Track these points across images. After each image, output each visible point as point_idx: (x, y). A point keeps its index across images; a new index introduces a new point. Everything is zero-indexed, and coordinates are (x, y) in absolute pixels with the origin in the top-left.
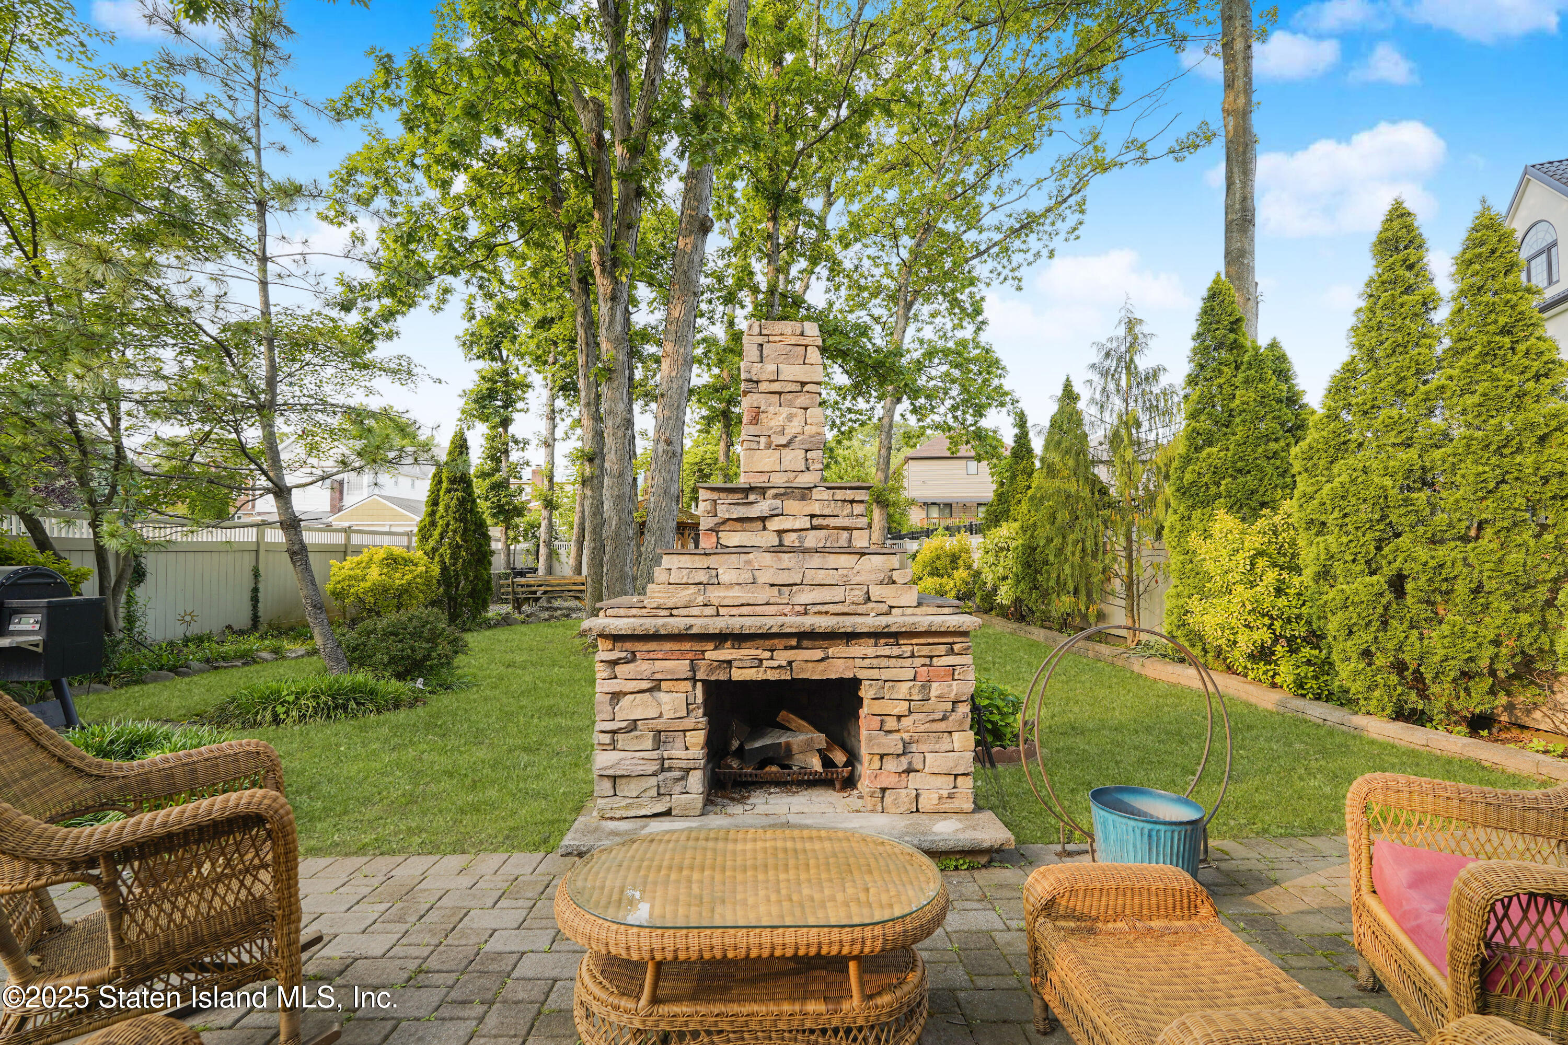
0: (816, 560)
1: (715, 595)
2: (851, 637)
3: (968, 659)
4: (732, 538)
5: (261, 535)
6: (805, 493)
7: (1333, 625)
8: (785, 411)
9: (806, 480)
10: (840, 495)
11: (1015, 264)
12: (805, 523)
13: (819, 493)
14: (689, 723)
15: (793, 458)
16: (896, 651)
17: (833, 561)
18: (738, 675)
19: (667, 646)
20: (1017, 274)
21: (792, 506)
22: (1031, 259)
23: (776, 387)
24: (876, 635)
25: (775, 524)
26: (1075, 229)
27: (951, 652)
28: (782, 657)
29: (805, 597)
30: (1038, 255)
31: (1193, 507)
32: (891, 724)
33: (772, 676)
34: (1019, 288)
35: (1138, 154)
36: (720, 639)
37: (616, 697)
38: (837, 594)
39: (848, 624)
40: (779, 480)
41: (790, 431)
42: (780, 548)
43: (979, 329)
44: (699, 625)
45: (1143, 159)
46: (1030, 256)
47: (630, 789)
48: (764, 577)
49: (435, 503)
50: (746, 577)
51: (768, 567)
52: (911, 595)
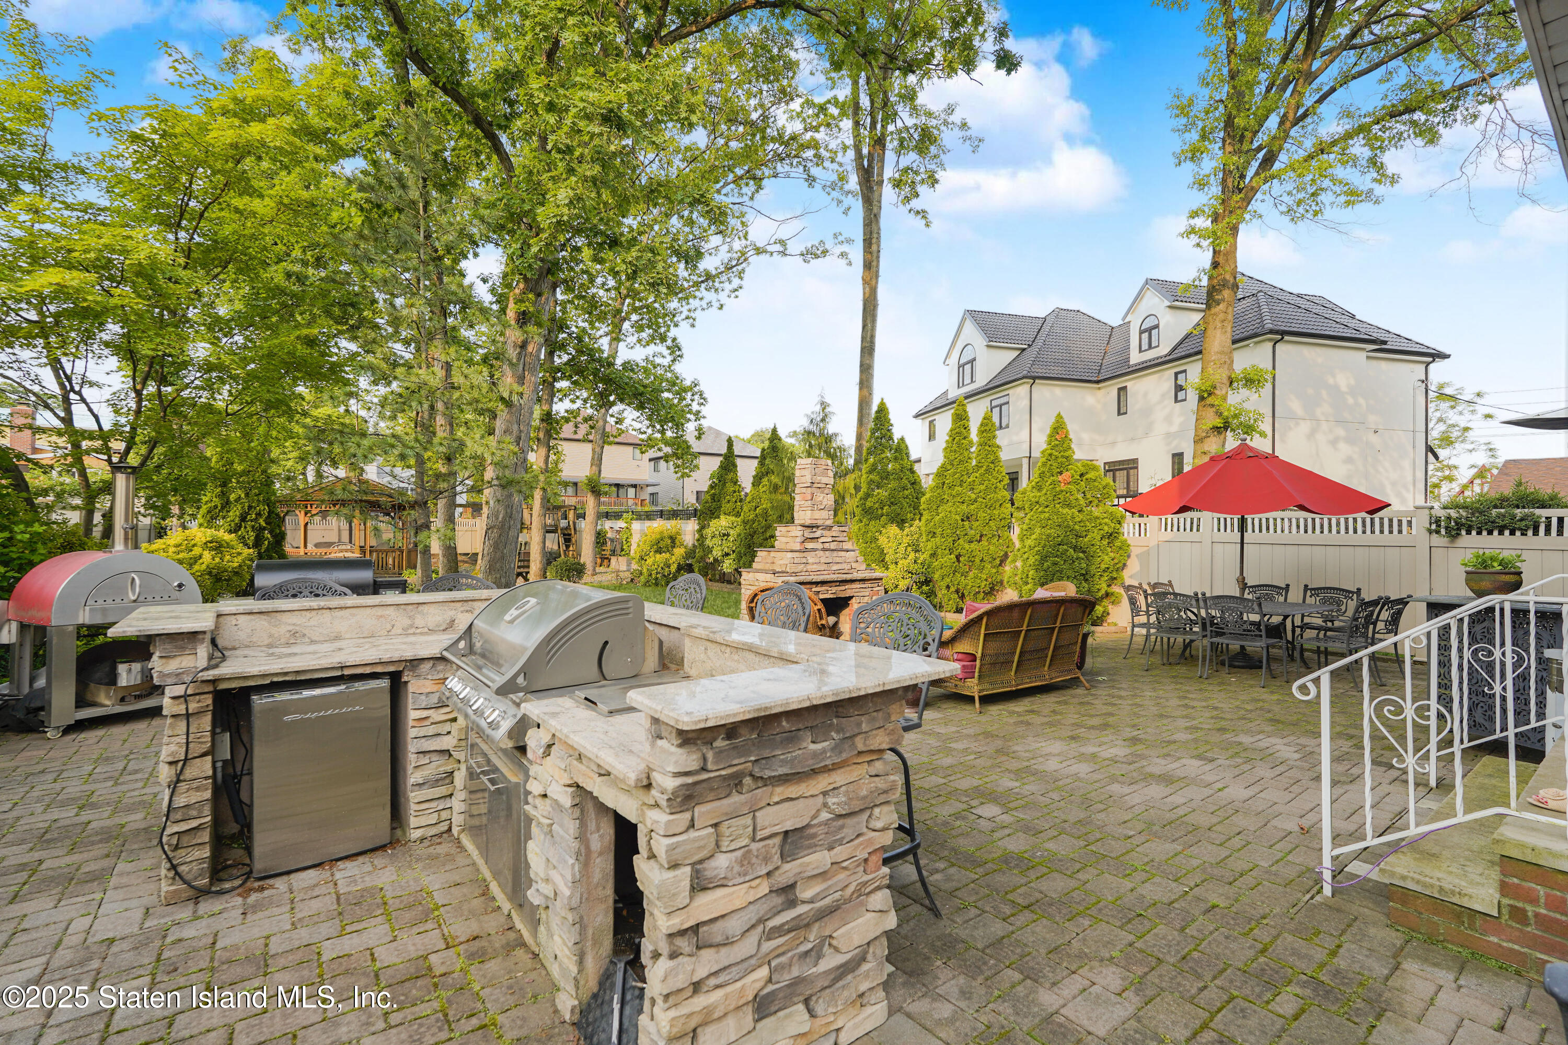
0: (835, 554)
2: (852, 581)
3: (881, 588)
6: (829, 528)
7: (936, 576)
9: (829, 523)
10: (841, 529)
11: (692, 307)
12: (830, 539)
13: (834, 528)
17: (840, 554)
20: (692, 314)
21: (825, 533)
22: (705, 306)
25: (822, 540)
26: (736, 290)
28: (834, 589)
29: (835, 567)
30: (710, 304)
31: (870, 519)
34: (693, 326)
35: (781, 249)
38: (843, 566)
39: (849, 577)
41: (824, 503)
42: (824, 550)
43: (674, 361)
44: (809, 579)
45: (784, 253)
46: (704, 303)
48: (823, 560)
51: (824, 557)
52: (864, 567)
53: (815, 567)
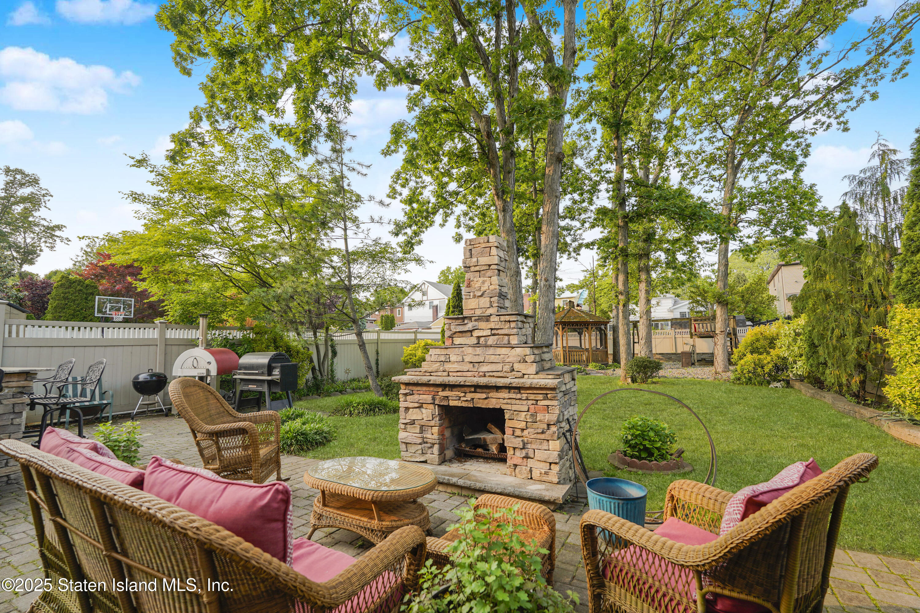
0: (491, 351)
1: (448, 366)
2: (497, 388)
3: (555, 403)
4: (457, 341)
5: (379, 336)
6: (487, 318)
8: (481, 279)
9: (490, 312)
10: (503, 318)
12: (488, 332)
13: (494, 318)
14: (432, 423)
15: (485, 302)
16: (519, 396)
17: (499, 351)
18: (452, 403)
19: (425, 389)
20: (842, 119)
21: (482, 325)
23: (477, 268)
24: (509, 388)
25: (476, 333)
27: (546, 398)
28: (469, 396)
29: (485, 368)
32: (518, 433)
33: (464, 404)
34: (845, 129)
36: (444, 386)
37: (407, 409)
38: (499, 367)
40: (478, 312)
41: (483, 289)
42: (478, 345)
43: (798, 171)
47: (412, 449)
48: (467, 359)
50: (460, 358)
51: (470, 354)
52: (533, 369)
53: (456, 367)
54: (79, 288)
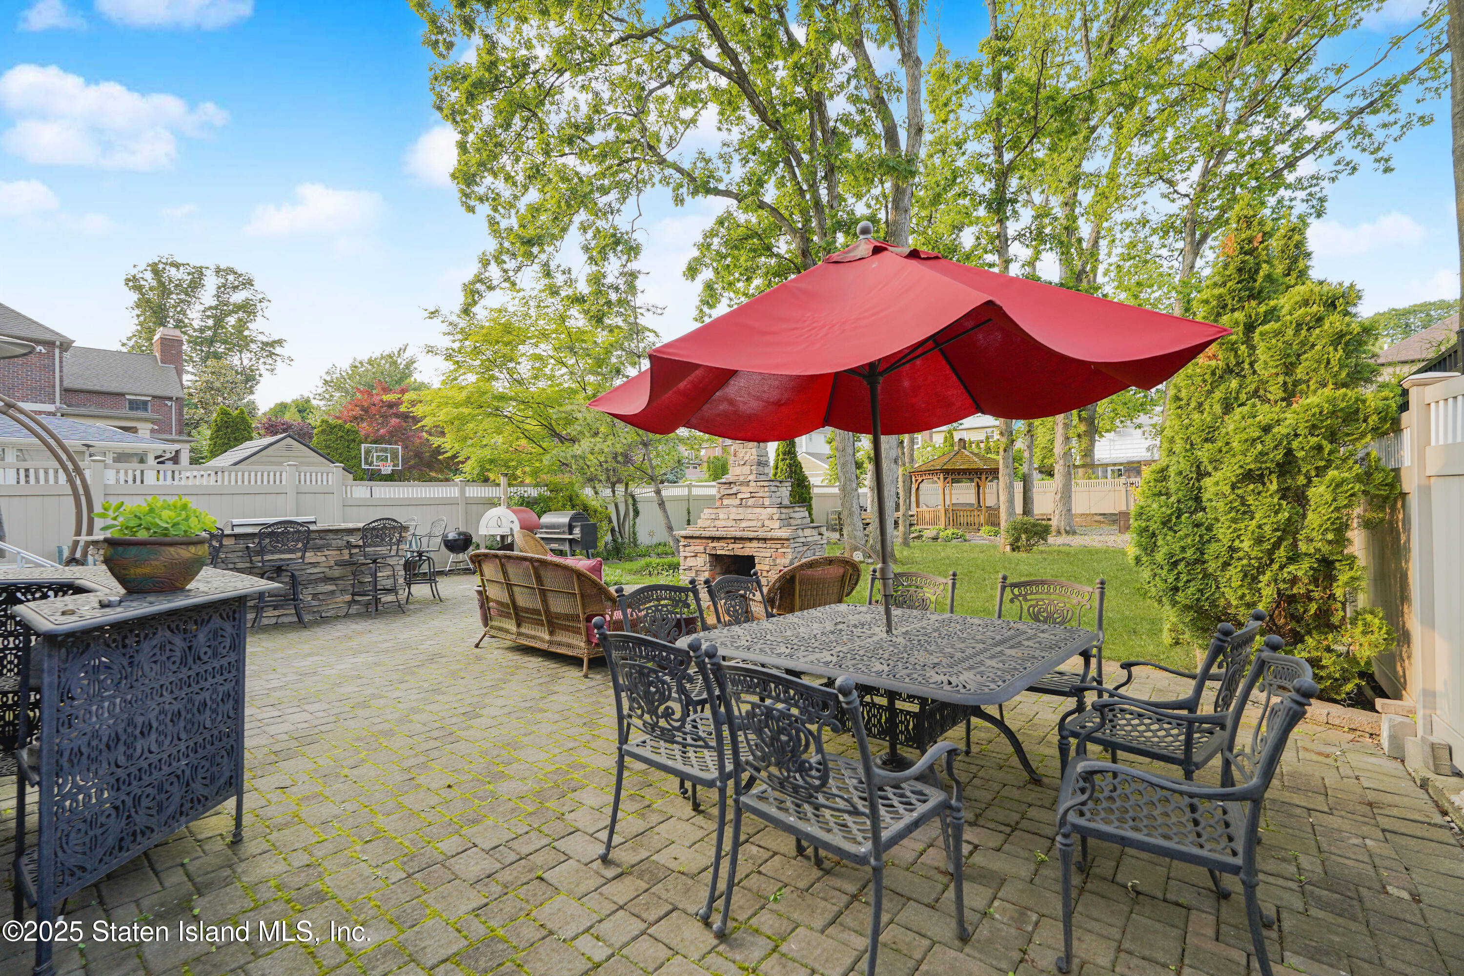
0: (749, 510)
1: (717, 523)
2: (750, 540)
3: (789, 550)
4: (726, 502)
5: (690, 491)
6: (749, 484)
8: (744, 451)
9: (750, 478)
10: (758, 484)
12: (748, 495)
13: (752, 484)
14: (704, 568)
15: (746, 469)
16: (765, 546)
17: (755, 510)
18: (719, 552)
19: (698, 541)
21: (744, 489)
24: (758, 539)
25: (740, 496)
27: (782, 547)
28: (731, 546)
29: (744, 524)
33: (727, 553)
36: (713, 539)
37: (686, 557)
38: (754, 523)
39: (754, 535)
40: (742, 478)
41: (745, 459)
42: (740, 505)
48: (732, 517)
49: (777, 468)
50: (726, 516)
51: (734, 513)
52: (777, 525)
53: (723, 523)
54: (340, 434)
